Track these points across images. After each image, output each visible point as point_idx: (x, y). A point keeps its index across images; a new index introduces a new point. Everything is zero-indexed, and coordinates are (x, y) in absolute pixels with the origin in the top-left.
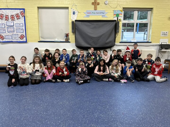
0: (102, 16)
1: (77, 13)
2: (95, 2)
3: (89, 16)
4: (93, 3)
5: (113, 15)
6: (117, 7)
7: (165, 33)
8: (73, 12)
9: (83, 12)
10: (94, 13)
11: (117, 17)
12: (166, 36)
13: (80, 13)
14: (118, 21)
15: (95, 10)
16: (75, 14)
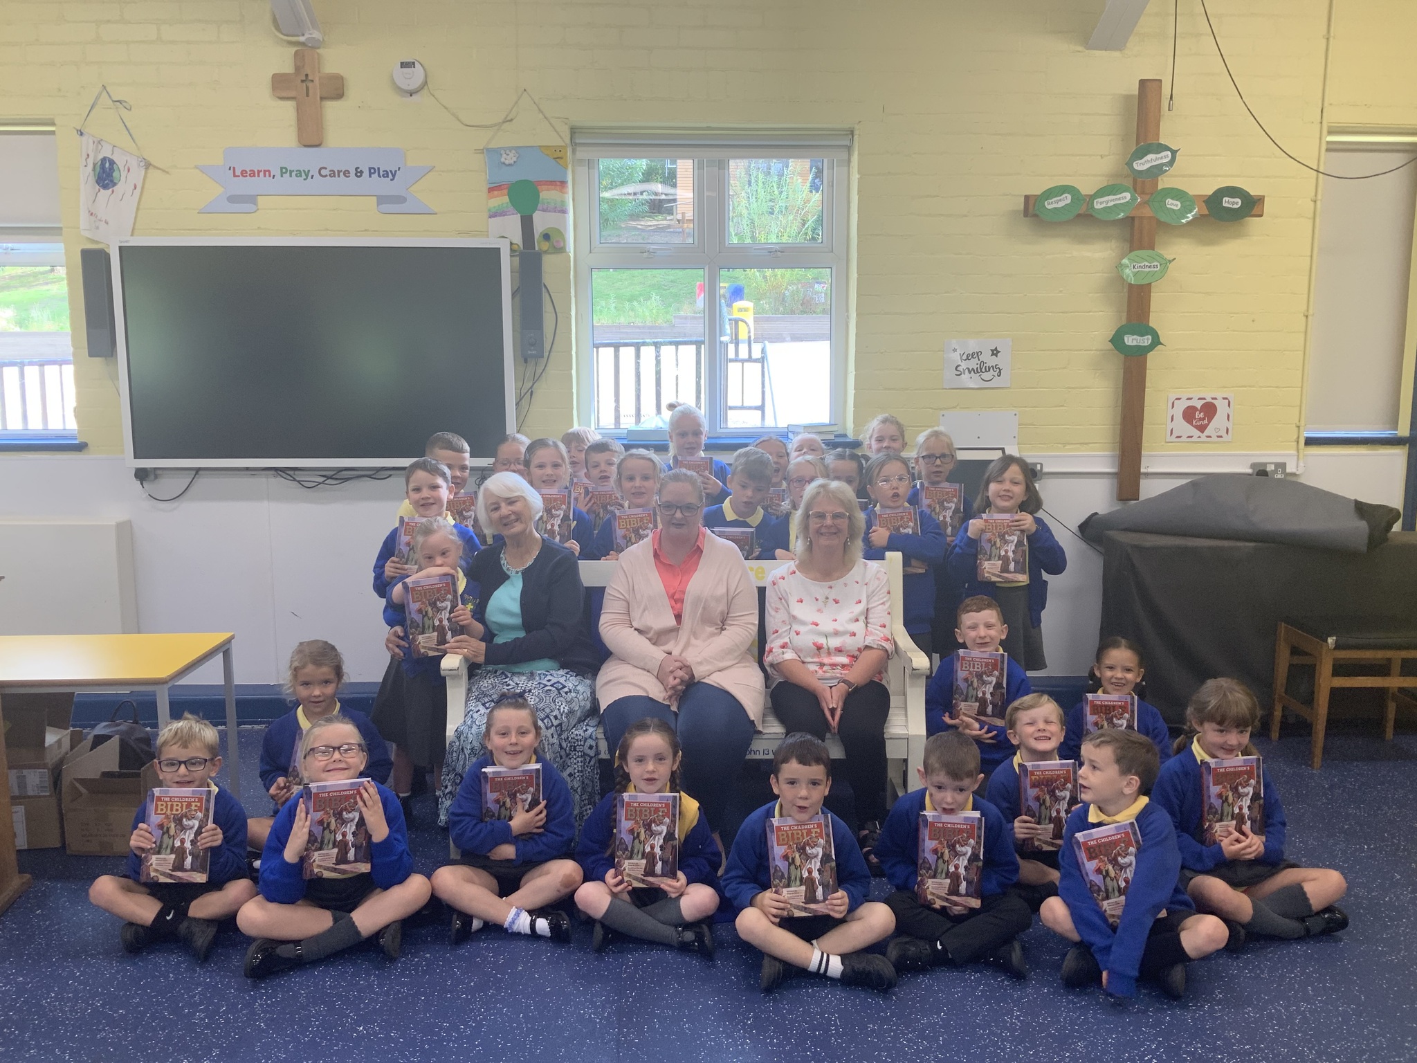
0: (379, 204)
1: (137, 175)
2: (297, 68)
3: (252, 199)
4: (280, 84)
5: (485, 189)
6: (511, 120)
7: (979, 354)
8: (94, 170)
9: (196, 167)
10: (296, 175)
11: (519, 215)
12: (996, 382)
13: (167, 173)
14: (537, 248)
15: (305, 146)
16: (115, 188)
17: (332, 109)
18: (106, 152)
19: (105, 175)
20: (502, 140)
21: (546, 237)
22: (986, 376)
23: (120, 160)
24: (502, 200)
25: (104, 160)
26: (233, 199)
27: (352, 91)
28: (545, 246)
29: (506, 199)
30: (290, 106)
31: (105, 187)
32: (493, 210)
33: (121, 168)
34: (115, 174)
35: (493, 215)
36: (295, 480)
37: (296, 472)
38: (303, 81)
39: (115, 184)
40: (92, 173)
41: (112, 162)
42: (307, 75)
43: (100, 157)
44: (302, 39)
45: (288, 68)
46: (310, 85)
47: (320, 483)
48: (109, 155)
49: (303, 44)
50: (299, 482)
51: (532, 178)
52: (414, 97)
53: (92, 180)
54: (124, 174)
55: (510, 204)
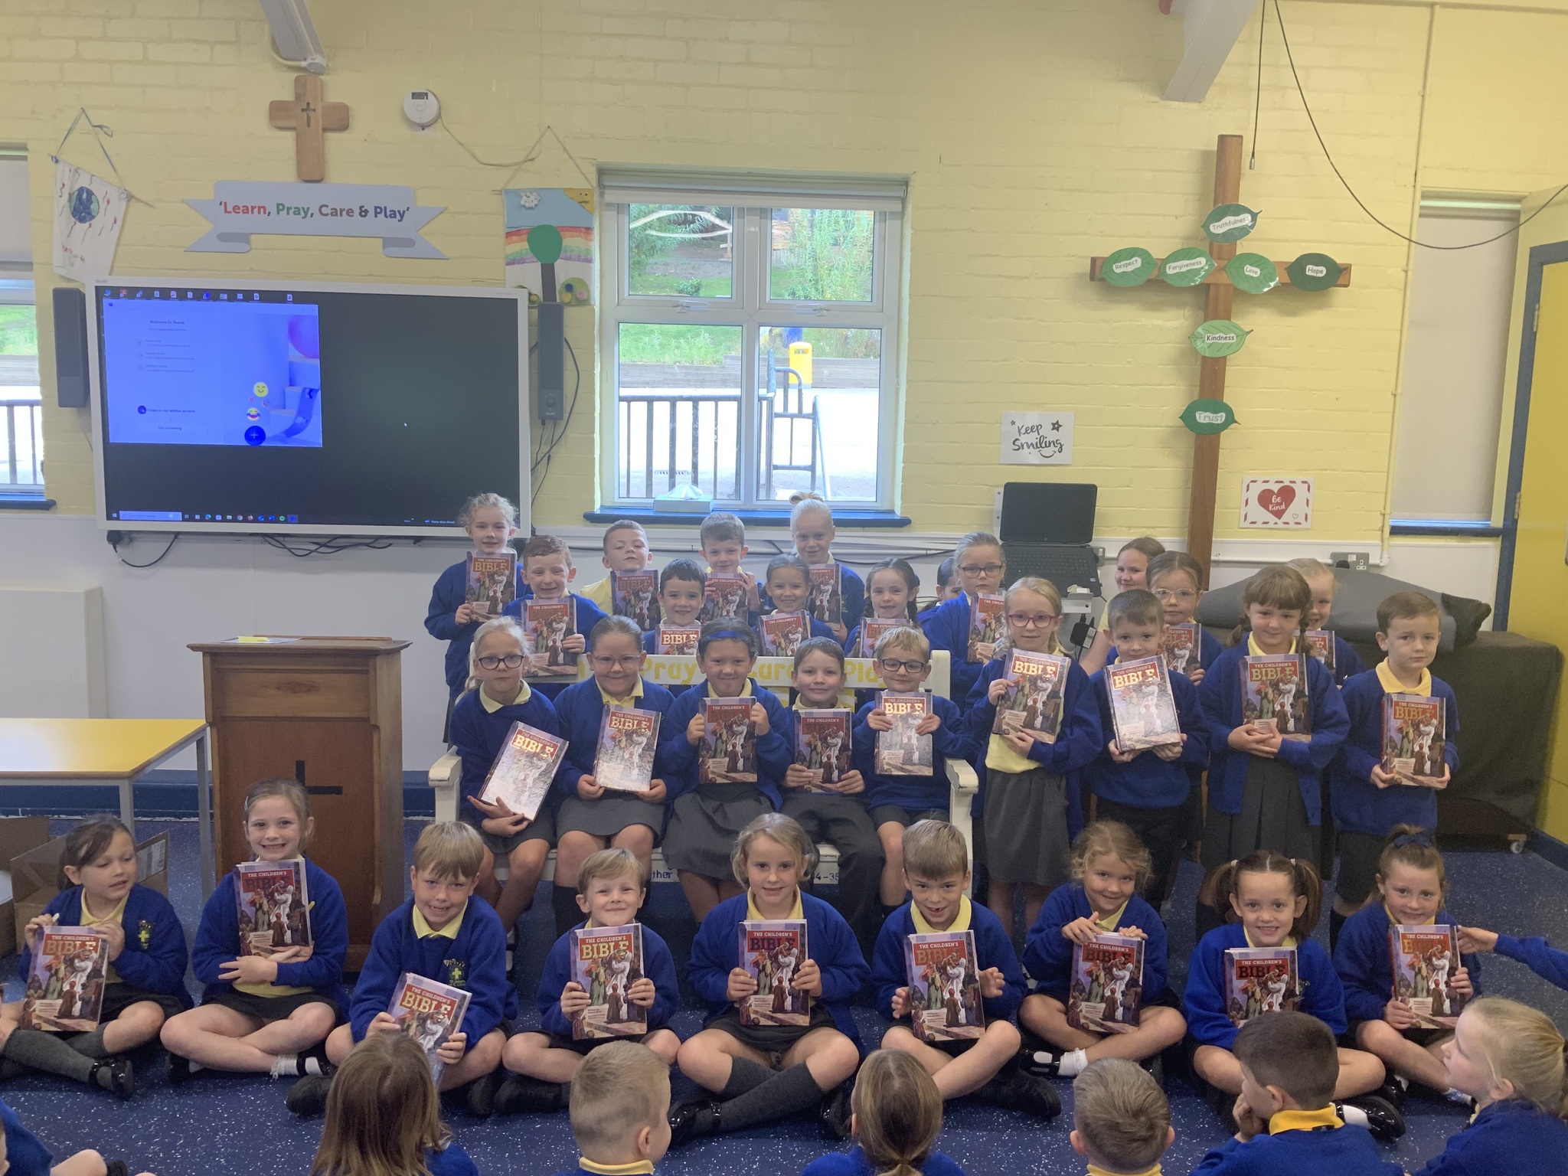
0: (385, 246)
1: (118, 207)
2: (298, 96)
4: (278, 112)
5: (503, 235)
6: (533, 160)
7: (1039, 427)
8: (70, 200)
9: (183, 201)
10: (295, 213)
11: (539, 263)
12: (1057, 458)
13: (152, 206)
14: (558, 301)
15: (307, 181)
16: (93, 222)
17: (335, 142)
18: (84, 183)
19: (82, 207)
20: (523, 181)
21: (569, 288)
22: (1047, 451)
23: (98, 191)
24: (521, 246)
25: (81, 190)
26: (224, 237)
27: (358, 122)
28: (567, 297)
29: (525, 245)
30: (290, 136)
31: (82, 220)
32: (511, 257)
33: (100, 200)
34: (93, 207)
35: (511, 262)
36: (285, 547)
37: (286, 539)
38: (303, 110)
39: (93, 217)
40: (67, 204)
41: (90, 193)
42: (308, 104)
43: (78, 186)
44: (304, 64)
45: (288, 95)
46: (312, 114)
47: (312, 552)
48: (86, 185)
49: (305, 69)
50: (289, 549)
51: (555, 224)
52: (426, 130)
53: (68, 211)
54: (103, 205)
55: (529, 251)
